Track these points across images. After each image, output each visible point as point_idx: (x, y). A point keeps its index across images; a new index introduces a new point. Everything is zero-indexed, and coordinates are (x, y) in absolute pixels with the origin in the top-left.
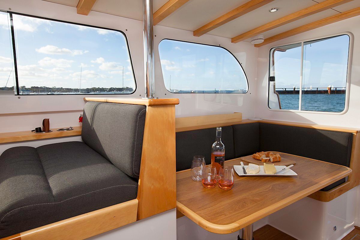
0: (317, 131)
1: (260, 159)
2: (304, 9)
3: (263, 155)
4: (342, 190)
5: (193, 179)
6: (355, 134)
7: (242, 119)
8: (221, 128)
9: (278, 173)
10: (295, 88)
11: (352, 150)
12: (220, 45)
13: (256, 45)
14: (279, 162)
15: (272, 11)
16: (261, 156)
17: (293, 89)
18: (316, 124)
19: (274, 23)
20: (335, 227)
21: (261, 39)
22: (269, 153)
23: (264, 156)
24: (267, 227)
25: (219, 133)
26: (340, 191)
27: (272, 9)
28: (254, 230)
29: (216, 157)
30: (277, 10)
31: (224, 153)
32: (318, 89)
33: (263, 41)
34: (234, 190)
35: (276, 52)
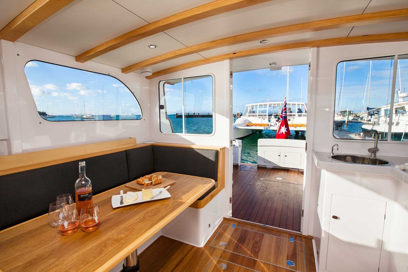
0: (194, 151)
1: (143, 183)
2: (178, 50)
3: (145, 180)
4: (213, 195)
5: (53, 226)
6: (220, 151)
7: (137, 143)
8: (84, 162)
9: (154, 197)
10: (194, 113)
11: (219, 163)
12: (109, 74)
13: (147, 77)
14: (160, 183)
15: (151, 47)
16: (143, 181)
17: (193, 114)
18: (194, 144)
19: (156, 59)
20: (210, 224)
21: (149, 72)
22: (152, 176)
23: (147, 180)
24: (162, 237)
25: (82, 168)
26: (211, 197)
27: (151, 45)
28: (138, 254)
29: (79, 196)
30: (156, 47)
31: (91, 189)
32: (209, 114)
33: (151, 74)
34: (101, 228)
35: (166, 85)
